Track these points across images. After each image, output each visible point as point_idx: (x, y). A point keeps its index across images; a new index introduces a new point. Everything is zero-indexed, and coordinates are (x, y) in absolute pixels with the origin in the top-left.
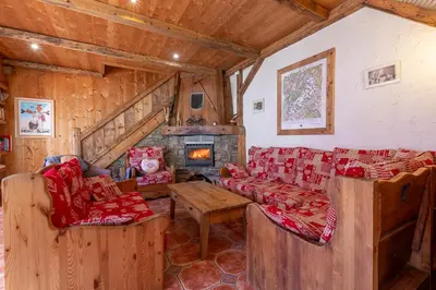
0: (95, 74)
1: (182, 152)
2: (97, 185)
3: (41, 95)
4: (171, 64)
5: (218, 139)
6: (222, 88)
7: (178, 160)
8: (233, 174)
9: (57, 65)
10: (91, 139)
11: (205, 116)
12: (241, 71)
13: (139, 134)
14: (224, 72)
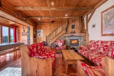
0: (50, 23)
1: (69, 41)
2: (46, 48)
3: (41, 29)
4: (66, 18)
5: (79, 37)
6: (81, 22)
7: (68, 43)
8: (83, 49)
9: (43, 22)
10: (48, 38)
11: (76, 31)
12: (87, 15)
13: (58, 36)
14: (82, 17)
